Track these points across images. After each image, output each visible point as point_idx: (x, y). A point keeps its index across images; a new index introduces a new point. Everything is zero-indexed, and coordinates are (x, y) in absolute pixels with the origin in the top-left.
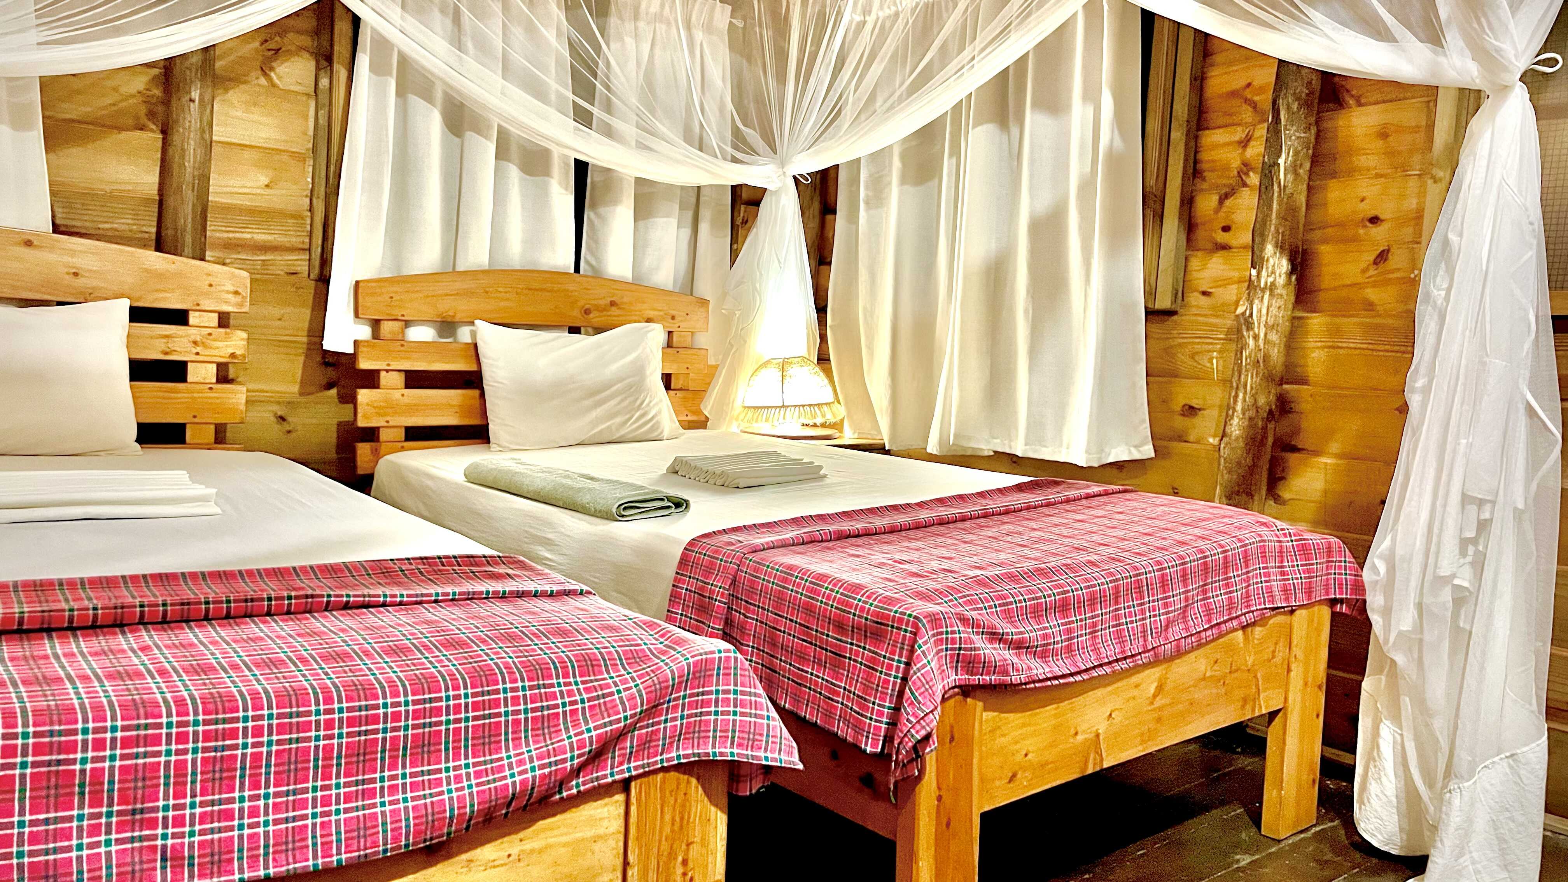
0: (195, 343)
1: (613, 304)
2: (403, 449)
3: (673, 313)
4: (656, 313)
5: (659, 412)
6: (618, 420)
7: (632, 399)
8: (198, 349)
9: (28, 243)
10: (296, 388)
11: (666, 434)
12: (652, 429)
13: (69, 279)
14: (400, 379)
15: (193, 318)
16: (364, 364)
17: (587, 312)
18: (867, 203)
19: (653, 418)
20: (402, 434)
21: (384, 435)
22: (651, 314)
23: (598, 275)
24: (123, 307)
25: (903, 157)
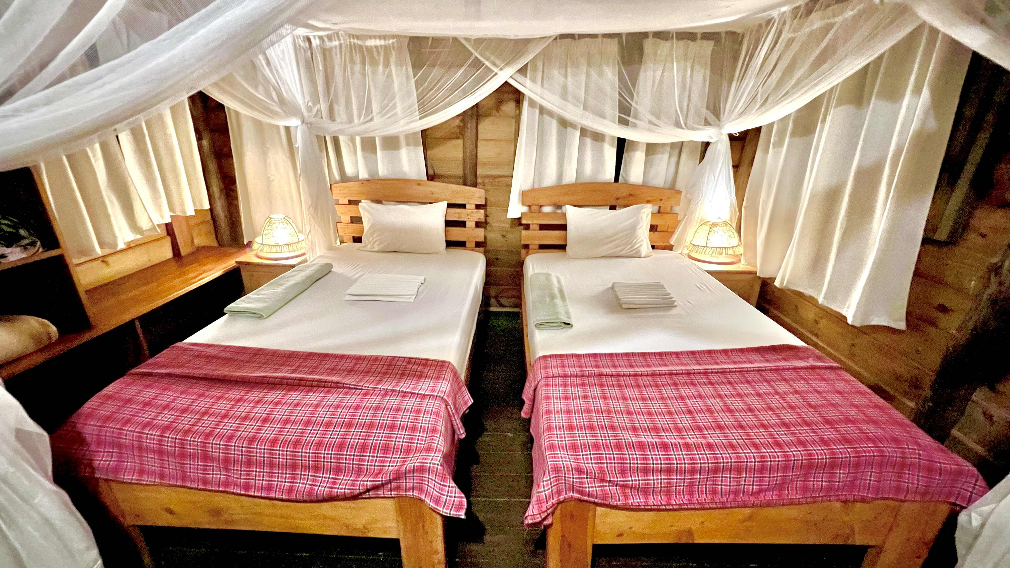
0: (468, 215)
1: (631, 195)
2: (538, 252)
3: (661, 198)
4: (651, 198)
5: (641, 245)
6: (620, 249)
7: (627, 240)
8: (469, 217)
9: (419, 184)
10: (509, 226)
11: (643, 255)
12: (637, 253)
13: (431, 195)
14: (537, 227)
15: (467, 206)
16: (524, 222)
17: (618, 199)
18: (774, 145)
19: (637, 248)
20: (538, 247)
21: (531, 246)
22: (649, 199)
23: (626, 183)
24: (445, 204)
25: (794, 122)
